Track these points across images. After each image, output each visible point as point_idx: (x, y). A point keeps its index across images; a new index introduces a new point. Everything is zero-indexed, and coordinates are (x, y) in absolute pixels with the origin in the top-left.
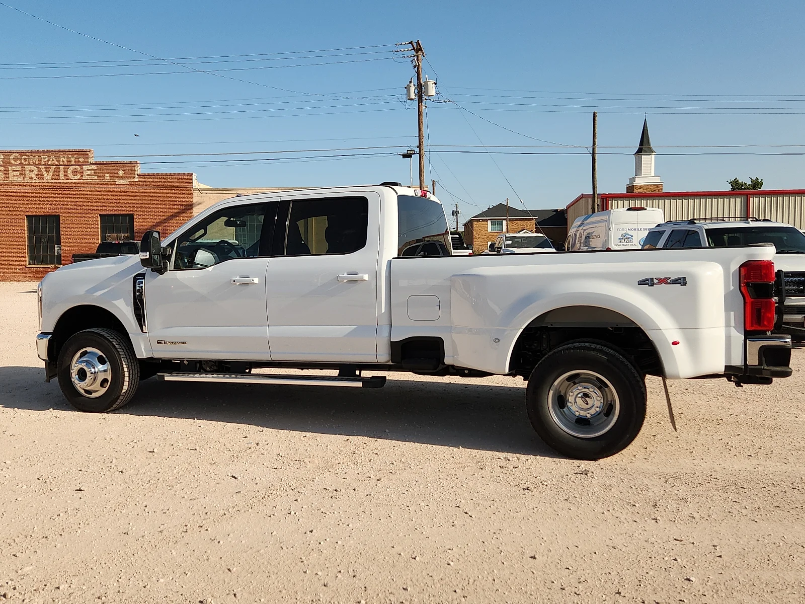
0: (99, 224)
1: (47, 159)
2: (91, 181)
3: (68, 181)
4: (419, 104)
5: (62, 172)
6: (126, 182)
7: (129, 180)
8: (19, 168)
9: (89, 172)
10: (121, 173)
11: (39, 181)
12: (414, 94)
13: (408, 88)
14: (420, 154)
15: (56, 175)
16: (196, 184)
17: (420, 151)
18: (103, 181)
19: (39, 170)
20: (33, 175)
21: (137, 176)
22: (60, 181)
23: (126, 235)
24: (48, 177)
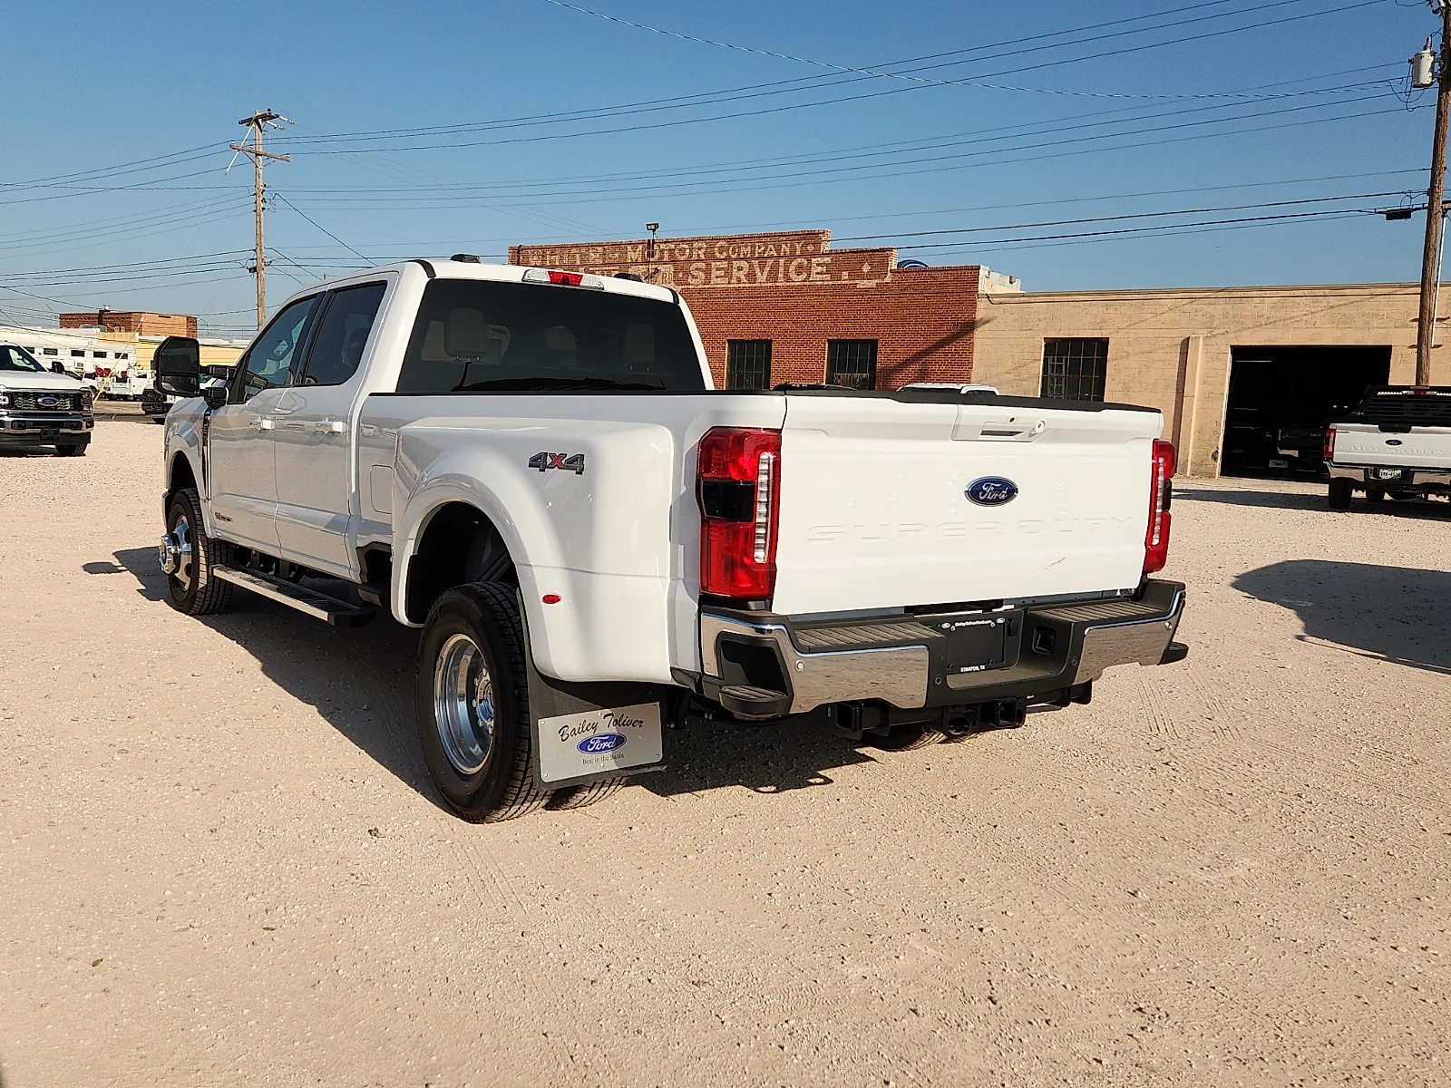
0: (826, 356)
1: (762, 249)
2: (821, 283)
3: (788, 284)
4: (1440, 94)
5: (781, 269)
6: (872, 283)
7: (876, 281)
8: (724, 264)
9: (819, 269)
10: (866, 268)
11: (749, 285)
12: (1430, 74)
13: (1415, 62)
14: (1430, 209)
15: (773, 276)
16: (984, 286)
17: (1431, 203)
18: (839, 282)
19: (751, 266)
20: (742, 275)
21: (889, 274)
22: (778, 284)
23: (864, 375)
24: (761, 278)
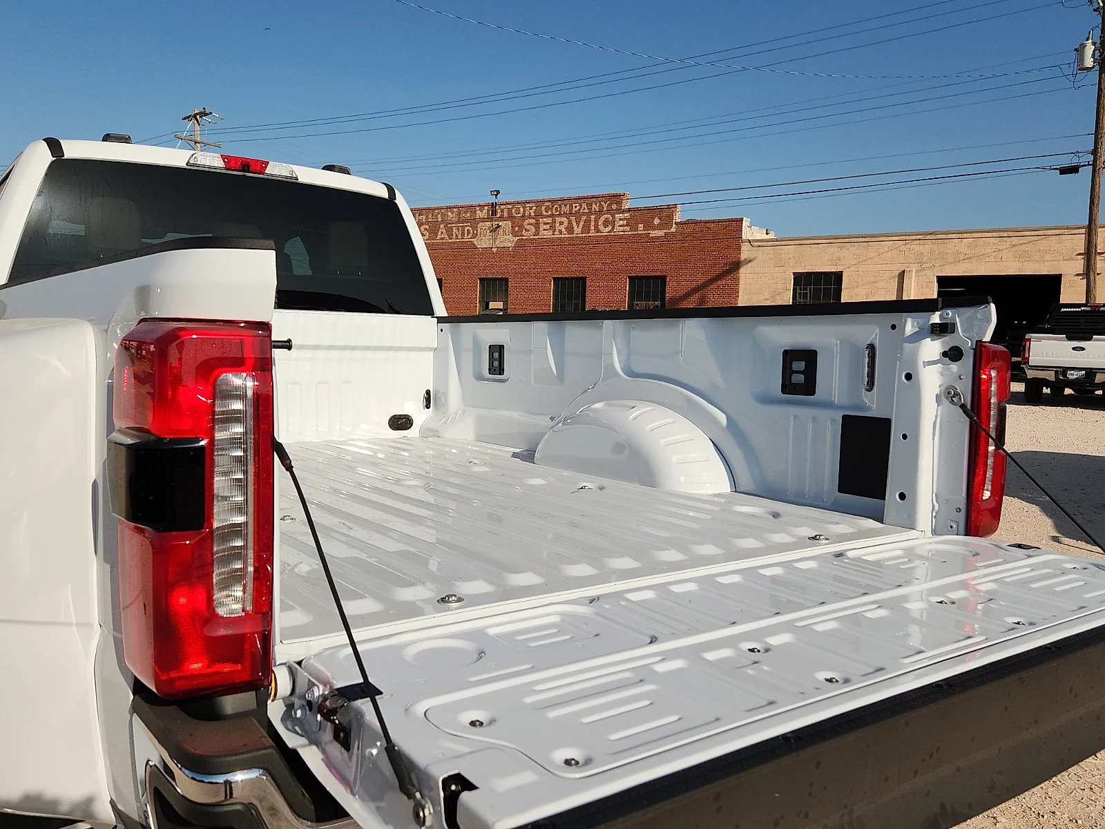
0: (627, 289)
1: (578, 208)
2: (622, 233)
3: (598, 234)
5: (593, 223)
6: (661, 233)
7: (665, 231)
8: (549, 220)
9: (621, 222)
10: (656, 221)
11: (568, 236)
12: (1092, 60)
13: (1080, 50)
14: (1094, 165)
15: (586, 228)
16: (747, 233)
17: (1095, 160)
18: (636, 233)
19: (570, 222)
20: (563, 228)
21: (674, 225)
22: (590, 235)
23: (656, 303)
24: (577, 230)
